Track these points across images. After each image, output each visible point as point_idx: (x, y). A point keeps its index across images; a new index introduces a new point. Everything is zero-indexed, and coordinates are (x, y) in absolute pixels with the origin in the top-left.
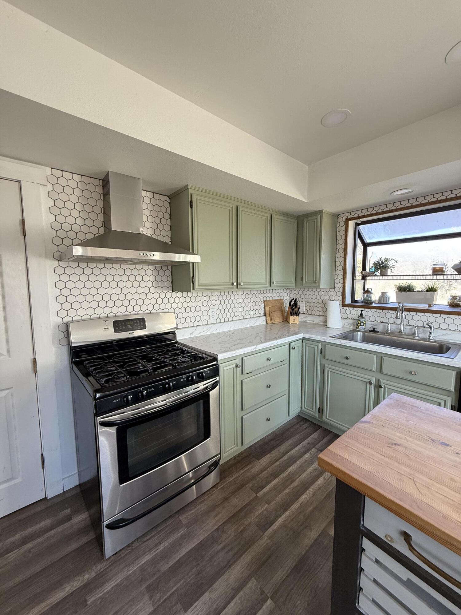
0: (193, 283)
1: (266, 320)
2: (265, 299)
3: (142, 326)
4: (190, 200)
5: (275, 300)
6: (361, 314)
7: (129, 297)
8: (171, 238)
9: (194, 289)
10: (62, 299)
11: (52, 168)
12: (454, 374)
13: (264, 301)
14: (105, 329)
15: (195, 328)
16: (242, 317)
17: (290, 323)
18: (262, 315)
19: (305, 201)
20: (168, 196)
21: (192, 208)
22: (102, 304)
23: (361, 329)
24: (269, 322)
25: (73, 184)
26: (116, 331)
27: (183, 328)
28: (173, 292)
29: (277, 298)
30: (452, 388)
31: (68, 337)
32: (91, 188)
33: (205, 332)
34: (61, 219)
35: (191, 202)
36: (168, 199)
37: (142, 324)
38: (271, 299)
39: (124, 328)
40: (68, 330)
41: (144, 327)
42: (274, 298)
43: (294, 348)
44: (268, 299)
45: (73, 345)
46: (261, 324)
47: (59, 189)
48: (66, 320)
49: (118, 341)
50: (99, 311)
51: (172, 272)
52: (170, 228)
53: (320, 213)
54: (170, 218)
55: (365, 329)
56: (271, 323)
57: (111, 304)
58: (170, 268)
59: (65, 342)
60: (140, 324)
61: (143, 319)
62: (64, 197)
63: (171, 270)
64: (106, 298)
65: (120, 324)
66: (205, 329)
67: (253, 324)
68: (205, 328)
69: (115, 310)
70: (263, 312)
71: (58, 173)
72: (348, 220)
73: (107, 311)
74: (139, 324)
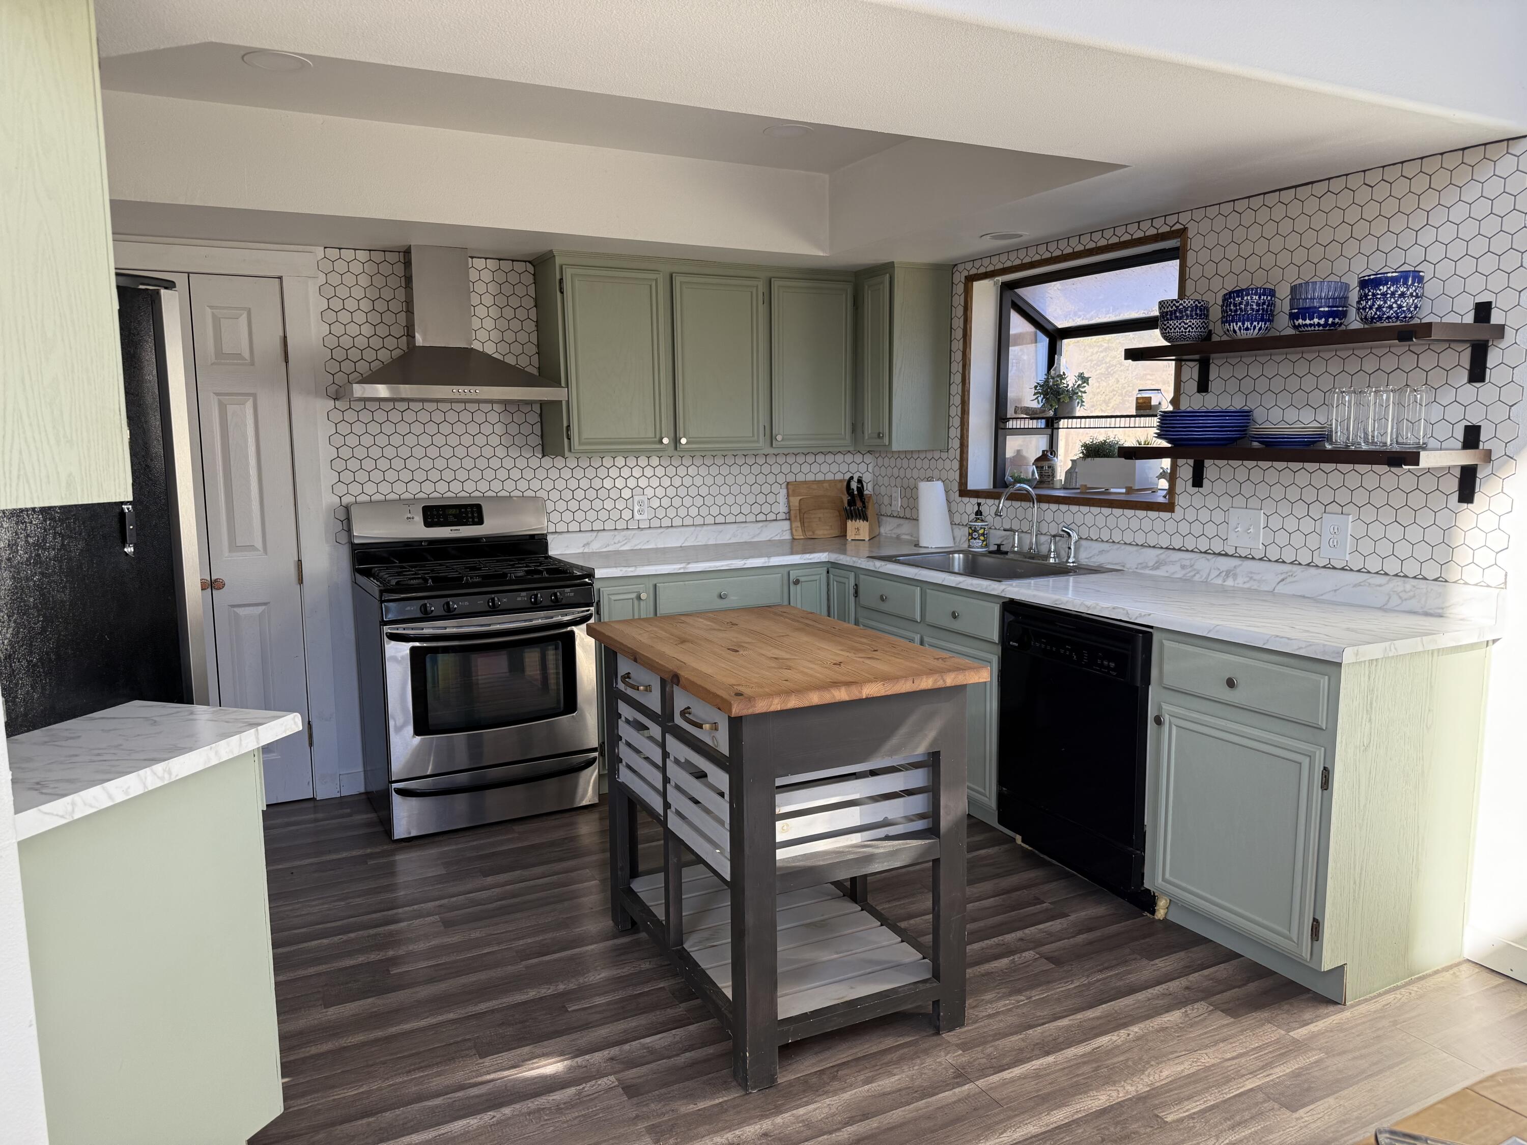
0: (569, 439)
1: (791, 529)
2: (791, 478)
3: (476, 520)
4: (558, 277)
5: (824, 481)
6: (979, 513)
7: (454, 463)
8: (538, 346)
9: (570, 450)
10: (339, 465)
11: (325, 248)
12: (996, 609)
13: (788, 483)
14: (408, 518)
15: (595, 534)
16: (720, 519)
17: (849, 538)
18: (783, 516)
19: (822, 254)
20: (530, 262)
21: (562, 293)
22: (406, 476)
23: (973, 547)
24: (799, 535)
25: (356, 268)
26: (428, 524)
27: (568, 532)
28: (543, 456)
29: (830, 477)
30: (996, 637)
31: (349, 531)
32: (386, 269)
33: (620, 544)
34: (338, 329)
35: (561, 280)
36: (531, 268)
37: (476, 515)
38: (810, 477)
39: (442, 520)
40: (348, 519)
41: (481, 522)
42: (820, 477)
43: (797, 582)
44: (801, 478)
45: (356, 541)
46: (777, 538)
47: (335, 279)
48: (347, 500)
49: (432, 542)
50: (400, 488)
51: (541, 415)
52: (537, 326)
53: (887, 269)
54: (536, 306)
55: (982, 547)
56: (802, 537)
57: (420, 476)
58: (537, 408)
59: (343, 538)
60: (473, 514)
61: (479, 507)
62: (343, 292)
63: (539, 412)
64: (412, 464)
65: (435, 513)
66: (618, 538)
67: (752, 538)
68: (619, 536)
69: (428, 488)
70: (786, 510)
71: (333, 253)
72: (971, 279)
73: (414, 488)
74: (470, 515)
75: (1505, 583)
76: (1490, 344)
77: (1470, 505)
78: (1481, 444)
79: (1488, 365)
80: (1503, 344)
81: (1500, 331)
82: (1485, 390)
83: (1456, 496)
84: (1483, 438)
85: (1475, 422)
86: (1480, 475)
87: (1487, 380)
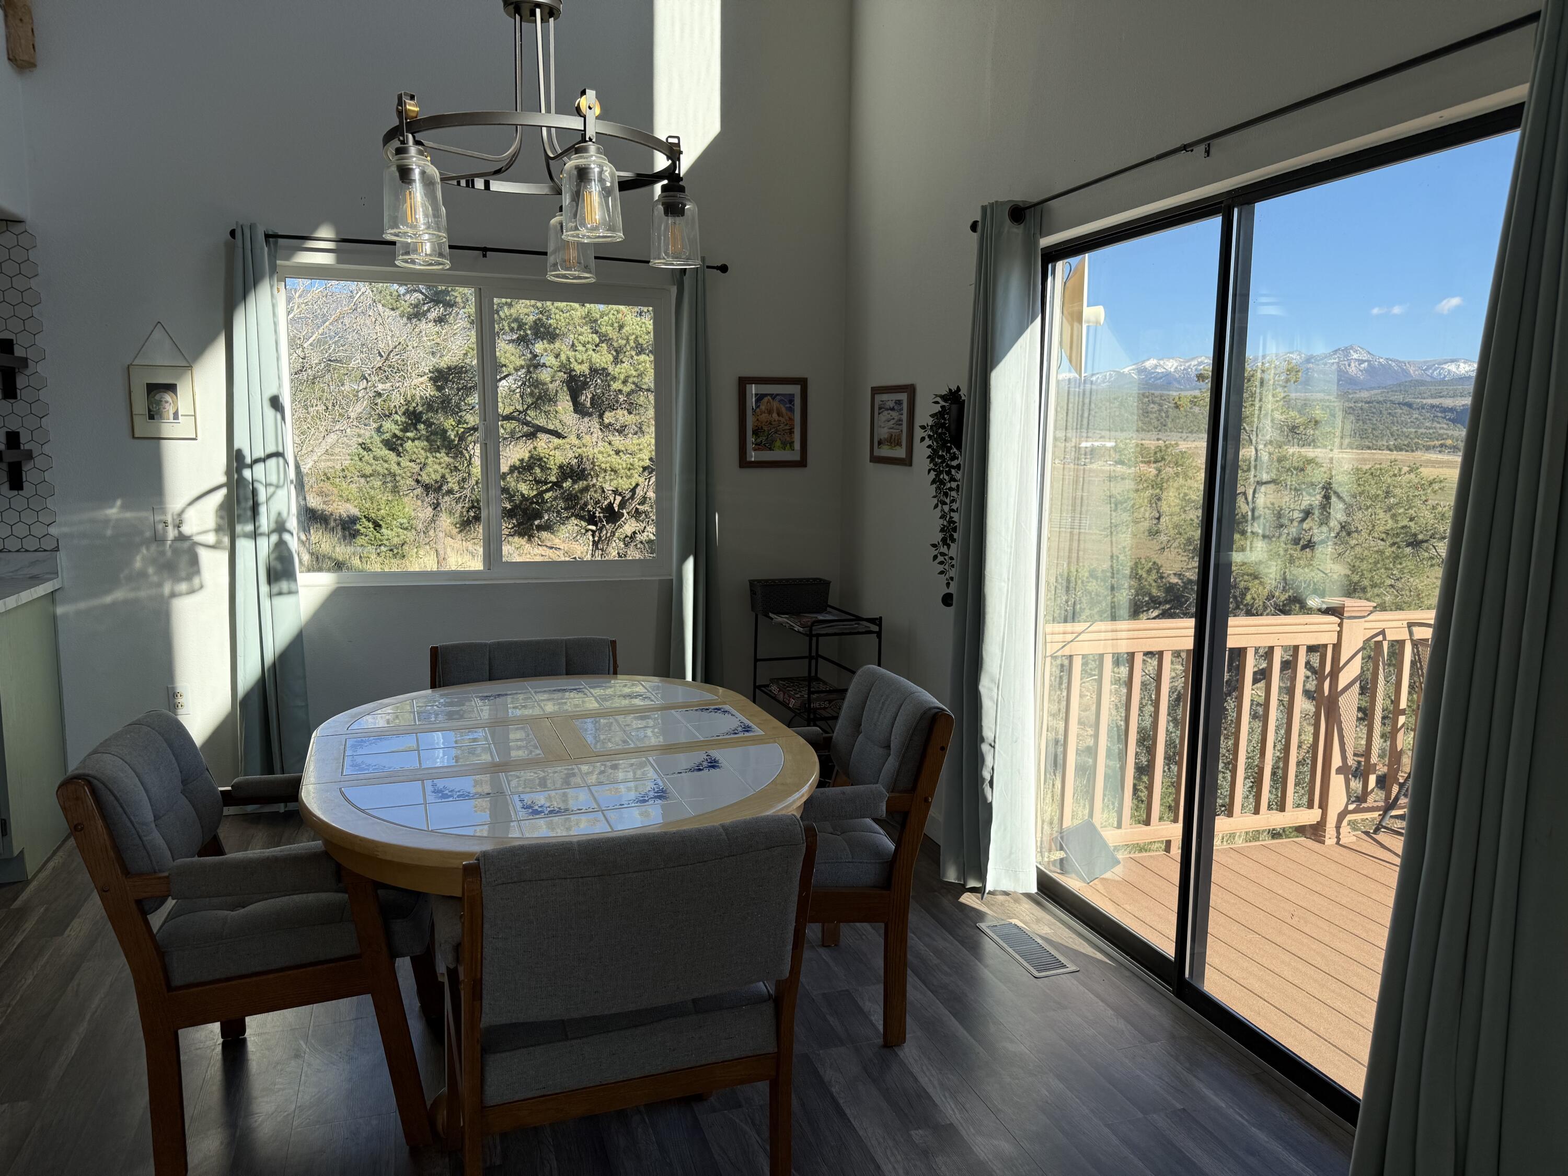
75: (58, 547)
76: (17, 370)
77: (20, 492)
78: (22, 446)
79: (18, 386)
80: (28, 372)
81: (24, 362)
82: (19, 406)
83: (7, 485)
84: (22, 440)
85: (14, 428)
86: (25, 468)
87: (19, 398)
